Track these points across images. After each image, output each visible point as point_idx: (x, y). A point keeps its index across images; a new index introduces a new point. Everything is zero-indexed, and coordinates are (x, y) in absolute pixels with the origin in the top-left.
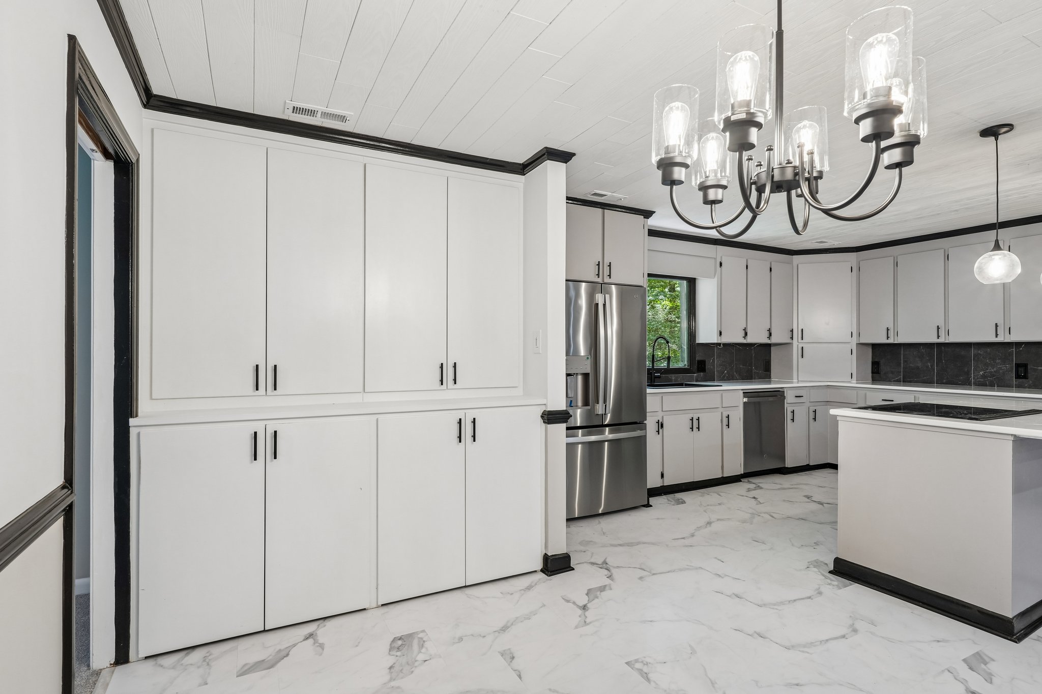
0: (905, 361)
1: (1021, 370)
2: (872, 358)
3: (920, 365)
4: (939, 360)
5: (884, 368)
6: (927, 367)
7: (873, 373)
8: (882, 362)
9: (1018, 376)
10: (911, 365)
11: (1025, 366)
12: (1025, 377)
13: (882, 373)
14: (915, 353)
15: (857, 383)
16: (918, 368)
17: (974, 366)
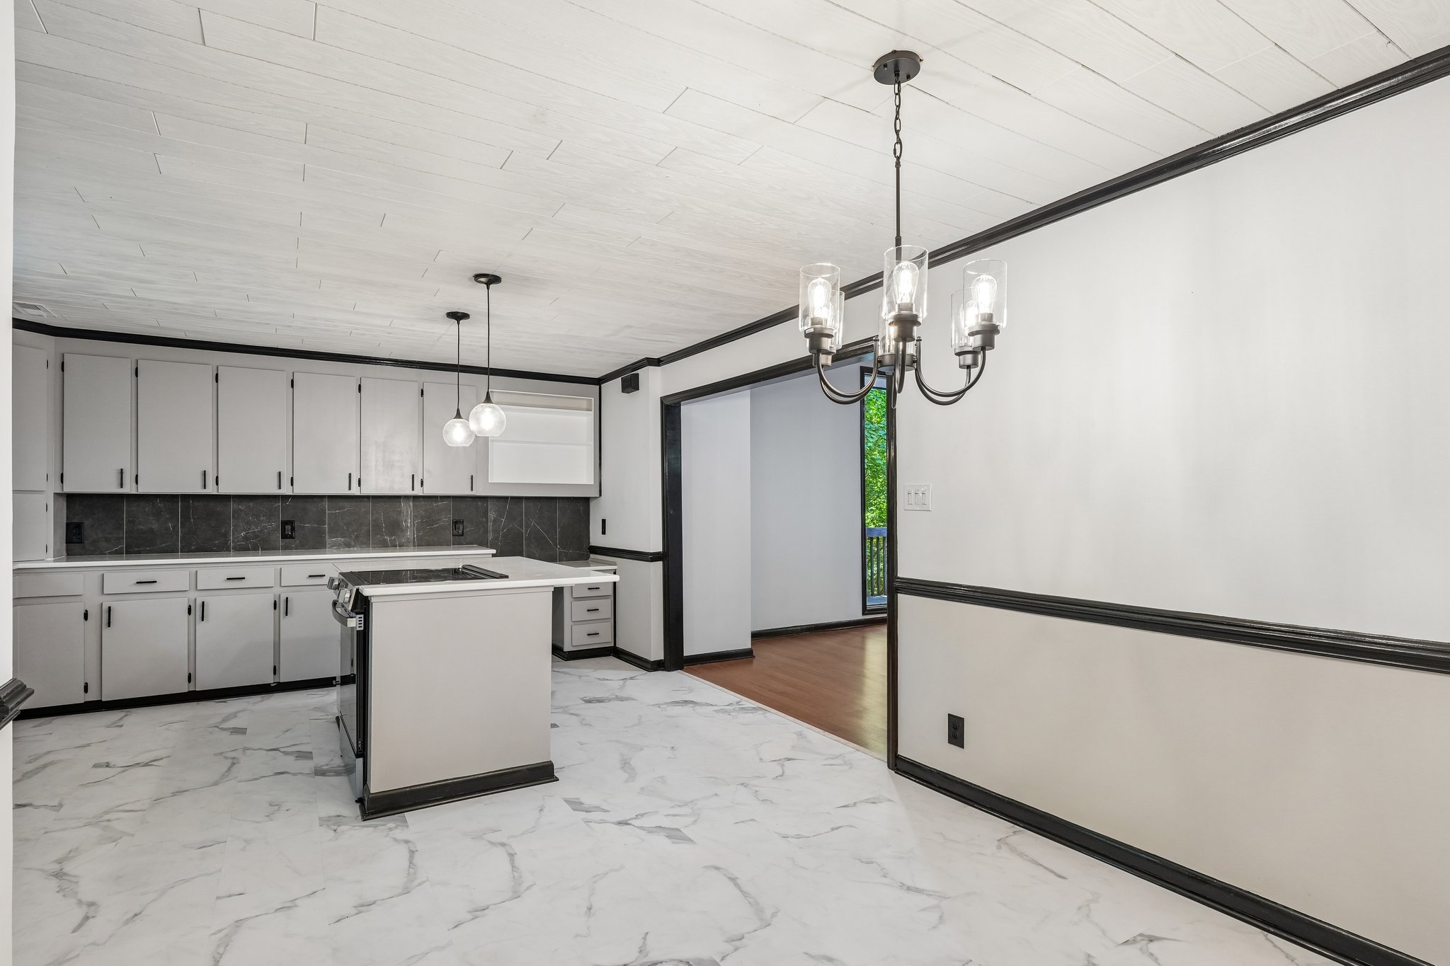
0: (129, 522)
1: (288, 527)
2: (67, 518)
3: (155, 526)
4: (185, 518)
5: (89, 533)
6: (168, 529)
7: (67, 543)
8: (87, 523)
9: (284, 536)
10: (141, 527)
11: (291, 523)
12: (291, 537)
13: (85, 542)
14: (147, 509)
15: (54, 561)
16: (152, 531)
17: (234, 526)
